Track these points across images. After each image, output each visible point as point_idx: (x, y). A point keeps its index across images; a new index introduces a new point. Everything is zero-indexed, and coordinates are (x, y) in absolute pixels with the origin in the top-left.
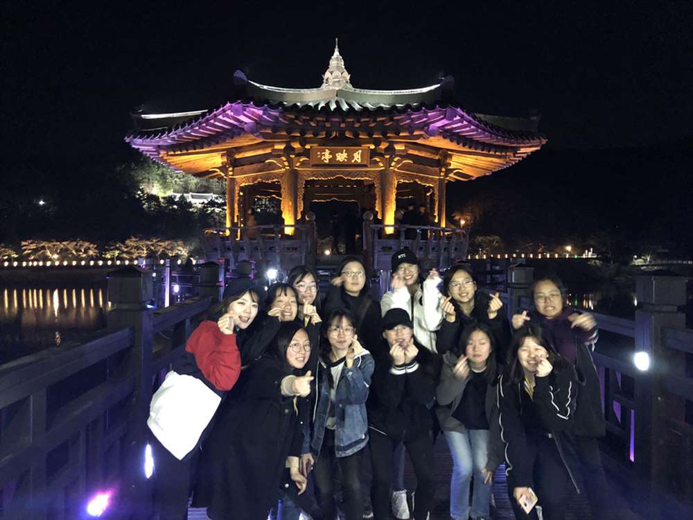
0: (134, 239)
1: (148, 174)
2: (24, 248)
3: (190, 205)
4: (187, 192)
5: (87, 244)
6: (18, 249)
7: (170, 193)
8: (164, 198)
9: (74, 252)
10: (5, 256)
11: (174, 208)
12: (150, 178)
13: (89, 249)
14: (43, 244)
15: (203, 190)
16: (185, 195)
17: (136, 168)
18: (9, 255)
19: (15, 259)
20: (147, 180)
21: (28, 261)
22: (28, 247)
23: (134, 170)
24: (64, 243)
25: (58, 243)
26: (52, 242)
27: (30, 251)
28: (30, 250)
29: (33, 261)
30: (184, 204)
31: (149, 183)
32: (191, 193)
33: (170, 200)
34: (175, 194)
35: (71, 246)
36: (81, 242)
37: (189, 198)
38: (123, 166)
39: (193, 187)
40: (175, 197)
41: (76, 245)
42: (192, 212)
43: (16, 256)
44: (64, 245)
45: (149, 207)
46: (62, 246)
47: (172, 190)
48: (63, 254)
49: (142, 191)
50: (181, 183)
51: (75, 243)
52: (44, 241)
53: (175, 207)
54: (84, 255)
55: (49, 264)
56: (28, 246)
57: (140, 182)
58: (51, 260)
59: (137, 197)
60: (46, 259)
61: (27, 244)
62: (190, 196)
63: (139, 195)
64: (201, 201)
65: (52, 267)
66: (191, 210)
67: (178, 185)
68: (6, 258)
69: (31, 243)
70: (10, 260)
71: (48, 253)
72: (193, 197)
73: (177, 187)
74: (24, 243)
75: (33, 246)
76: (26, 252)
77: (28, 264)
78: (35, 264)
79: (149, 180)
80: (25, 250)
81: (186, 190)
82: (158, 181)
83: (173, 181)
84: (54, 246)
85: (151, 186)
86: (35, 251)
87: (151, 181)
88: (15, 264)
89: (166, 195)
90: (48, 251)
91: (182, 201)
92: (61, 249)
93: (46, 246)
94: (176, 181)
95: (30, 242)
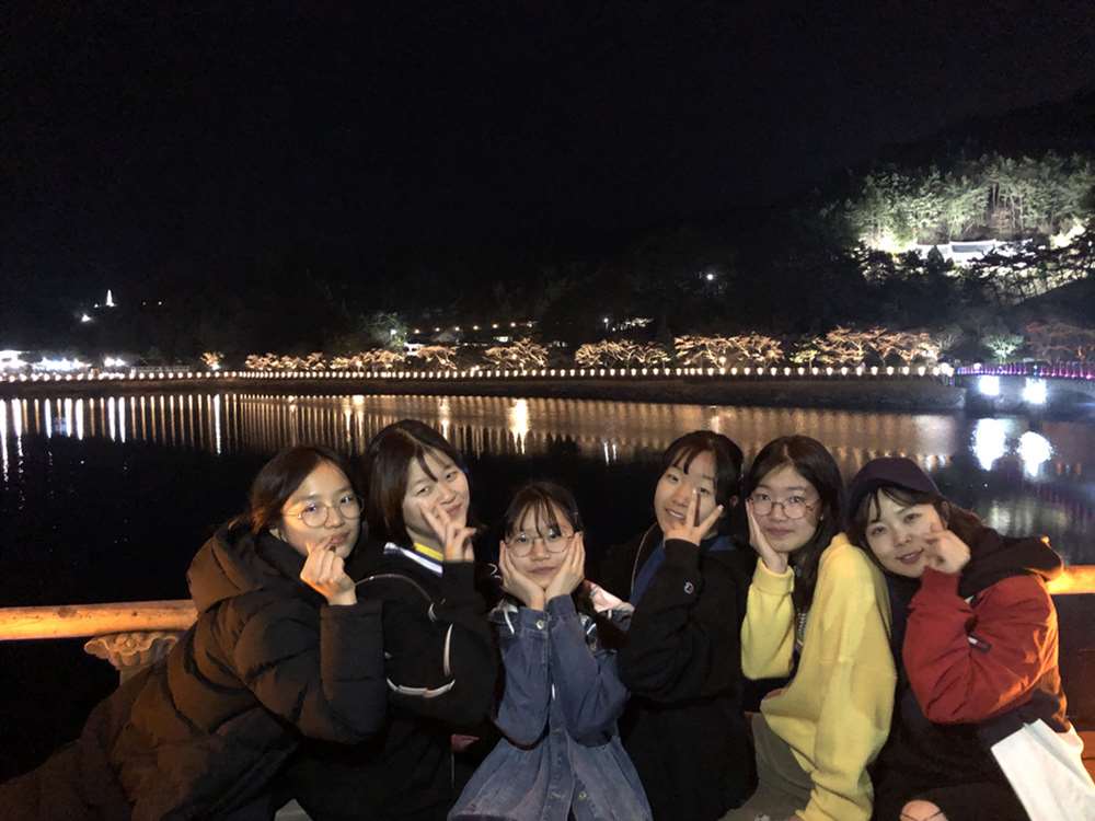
0: (842, 331)
1: (875, 215)
2: (677, 348)
3: (949, 265)
4: (945, 242)
5: (765, 340)
6: (671, 351)
7: (911, 245)
8: (899, 256)
9: (746, 353)
10: (654, 359)
11: (918, 273)
12: (879, 222)
13: (769, 347)
14: (703, 342)
15: (977, 234)
16: (940, 247)
17: (853, 207)
18: (659, 359)
19: (668, 365)
20: (872, 227)
21: (683, 367)
22: (683, 347)
23: (849, 210)
24: (733, 339)
25: (723, 340)
26: (716, 337)
27: (686, 353)
28: (685, 350)
29: (689, 367)
30: (937, 264)
31: (875, 231)
32: (952, 243)
33: (911, 259)
34: (920, 247)
35: (741, 343)
36: (757, 338)
37: (947, 251)
38: (832, 207)
39: (958, 231)
40: (920, 252)
41: (750, 342)
42: (951, 277)
43: (668, 360)
44: (732, 342)
45: (873, 274)
46: (729, 344)
47: (916, 240)
48: (731, 356)
49: (862, 246)
50: (935, 226)
51: (748, 339)
52: (705, 336)
53: (920, 270)
54: (762, 359)
55: (711, 371)
56: (684, 344)
57: (858, 230)
58: (713, 366)
59: (853, 256)
60: (707, 364)
61: (681, 341)
62: (950, 250)
63: (856, 253)
64: (971, 255)
65: (717, 376)
66: (949, 274)
67: (929, 229)
68: (655, 362)
69: (688, 340)
70: (660, 366)
71: (710, 355)
72: (955, 249)
73: (925, 235)
74: (678, 340)
75: (689, 345)
76: (681, 354)
77: (683, 371)
78: (693, 371)
79: (876, 225)
80: (679, 351)
81: (943, 237)
82: (891, 226)
83: (920, 225)
84: (718, 343)
85: (878, 237)
86: (693, 351)
87: (879, 227)
88: (667, 371)
89: (905, 250)
90: (710, 352)
91: (932, 260)
92: (729, 349)
93: (707, 343)
94: (924, 224)
95: (685, 338)
